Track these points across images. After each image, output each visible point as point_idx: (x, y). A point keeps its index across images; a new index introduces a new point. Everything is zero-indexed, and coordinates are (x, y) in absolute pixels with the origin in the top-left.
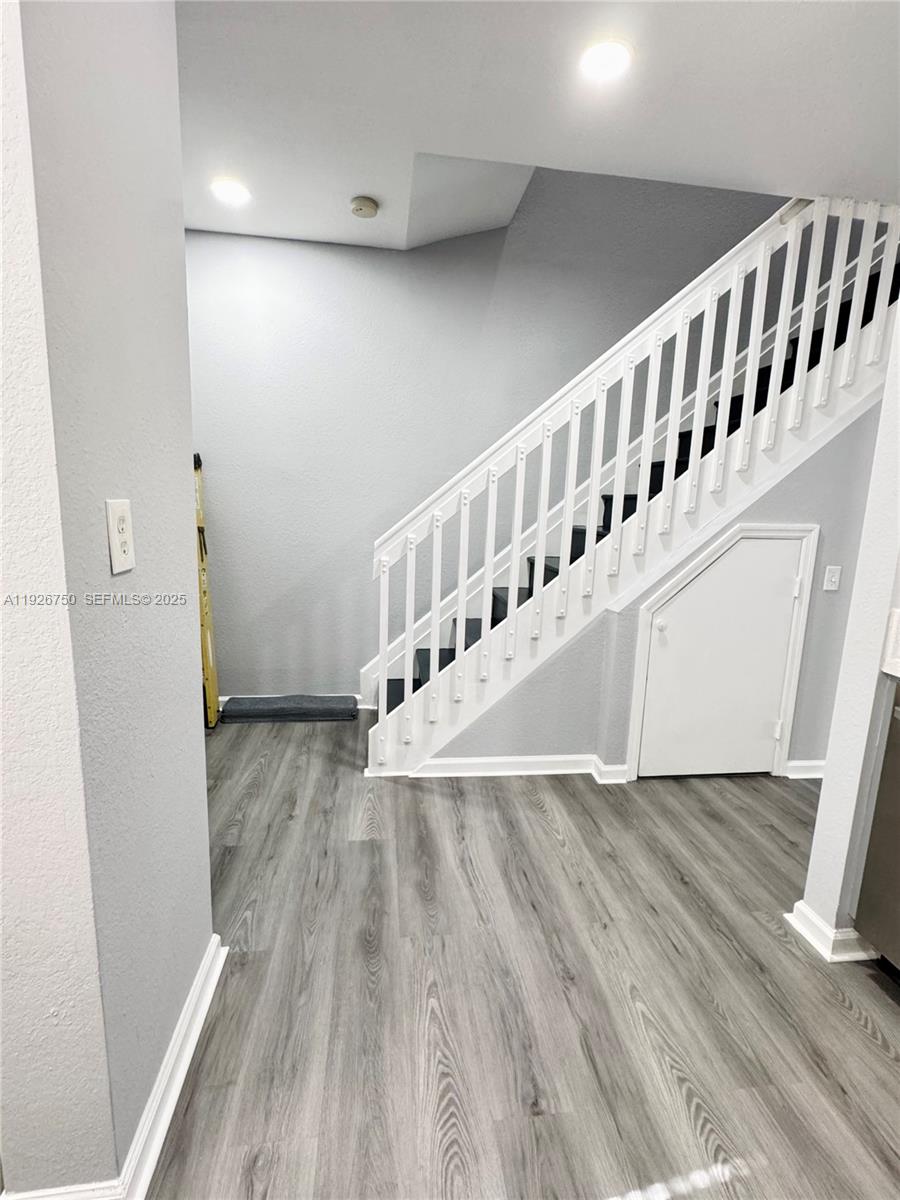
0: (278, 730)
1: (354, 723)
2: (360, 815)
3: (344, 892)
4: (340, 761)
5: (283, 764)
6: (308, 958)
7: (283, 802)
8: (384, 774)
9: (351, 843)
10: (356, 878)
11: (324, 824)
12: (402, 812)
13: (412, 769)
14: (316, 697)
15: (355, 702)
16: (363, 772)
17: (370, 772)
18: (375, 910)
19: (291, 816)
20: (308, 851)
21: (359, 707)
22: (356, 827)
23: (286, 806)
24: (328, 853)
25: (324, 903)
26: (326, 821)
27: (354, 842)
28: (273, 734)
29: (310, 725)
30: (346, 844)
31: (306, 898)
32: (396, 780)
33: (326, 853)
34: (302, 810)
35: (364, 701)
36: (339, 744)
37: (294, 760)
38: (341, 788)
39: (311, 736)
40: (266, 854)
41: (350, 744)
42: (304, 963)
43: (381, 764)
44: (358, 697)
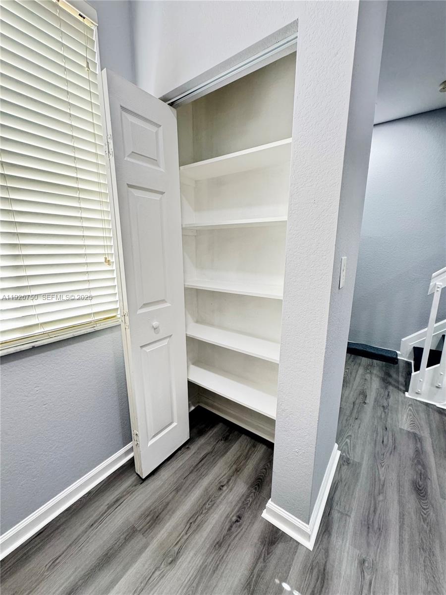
0: (354, 359)
1: (396, 366)
2: (405, 416)
3: (400, 454)
4: (390, 383)
5: (358, 376)
6: (382, 478)
7: (359, 394)
8: (418, 399)
9: (401, 429)
10: (407, 449)
11: (383, 413)
12: (434, 426)
13: (439, 403)
14: (373, 347)
15: (397, 355)
16: (404, 393)
17: (409, 394)
18: (421, 473)
19: (364, 402)
20: (375, 423)
21: (398, 358)
22: (404, 422)
23: (361, 396)
24: (388, 429)
25: (388, 454)
26: (385, 412)
27: (403, 430)
28: (351, 360)
29: (370, 360)
30: (398, 429)
31: (377, 447)
32: (427, 405)
33: (386, 429)
34: (370, 400)
35: (401, 355)
36: (388, 374)
37: (363, 375)
38: (391, 398)
39: (372, 365)
40: (354, 415)
41: (394, 376)
42: (379, 480)
43: (417, 393)
44: (398, 352)
